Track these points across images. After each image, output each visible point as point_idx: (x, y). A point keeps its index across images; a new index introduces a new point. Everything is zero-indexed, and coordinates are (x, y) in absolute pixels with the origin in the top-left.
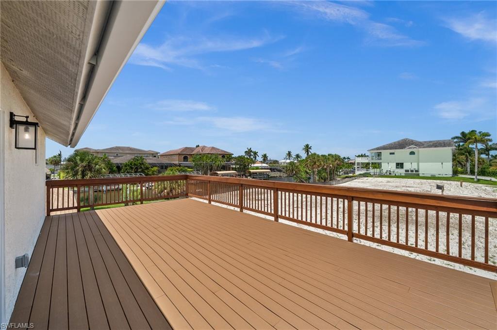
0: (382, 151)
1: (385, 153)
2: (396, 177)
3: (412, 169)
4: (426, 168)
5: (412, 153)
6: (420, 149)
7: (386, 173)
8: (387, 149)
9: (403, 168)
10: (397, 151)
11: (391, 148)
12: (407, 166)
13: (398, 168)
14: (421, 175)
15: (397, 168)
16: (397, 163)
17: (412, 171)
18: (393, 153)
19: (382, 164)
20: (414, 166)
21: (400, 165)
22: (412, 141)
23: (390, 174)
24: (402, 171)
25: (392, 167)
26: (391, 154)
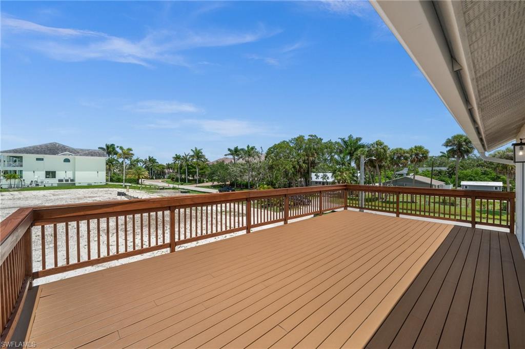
0: (25, 156)
1: (28, 159)
2: (45, 188)
3: (67, 178)
4: (82, 177)
5: (67, 160)
6: (76, 157)
7: (31, 184)
8: (33, 153)
9: (55, 177)
10: (47, 157)
11: (38, 153)
12: (60, 175)
13: (49, 177)
14: (77, 185)
15: (46, 177)
16: (46, 172)
17: (67, 181)
18: (42, 159)
19: (23, 172)
20: (69, 175)
21: (51, 174)
22: (64, 147)
23: (37, 185)
24: (54, 182)
25: (40, 176)
26: (38, 159)
